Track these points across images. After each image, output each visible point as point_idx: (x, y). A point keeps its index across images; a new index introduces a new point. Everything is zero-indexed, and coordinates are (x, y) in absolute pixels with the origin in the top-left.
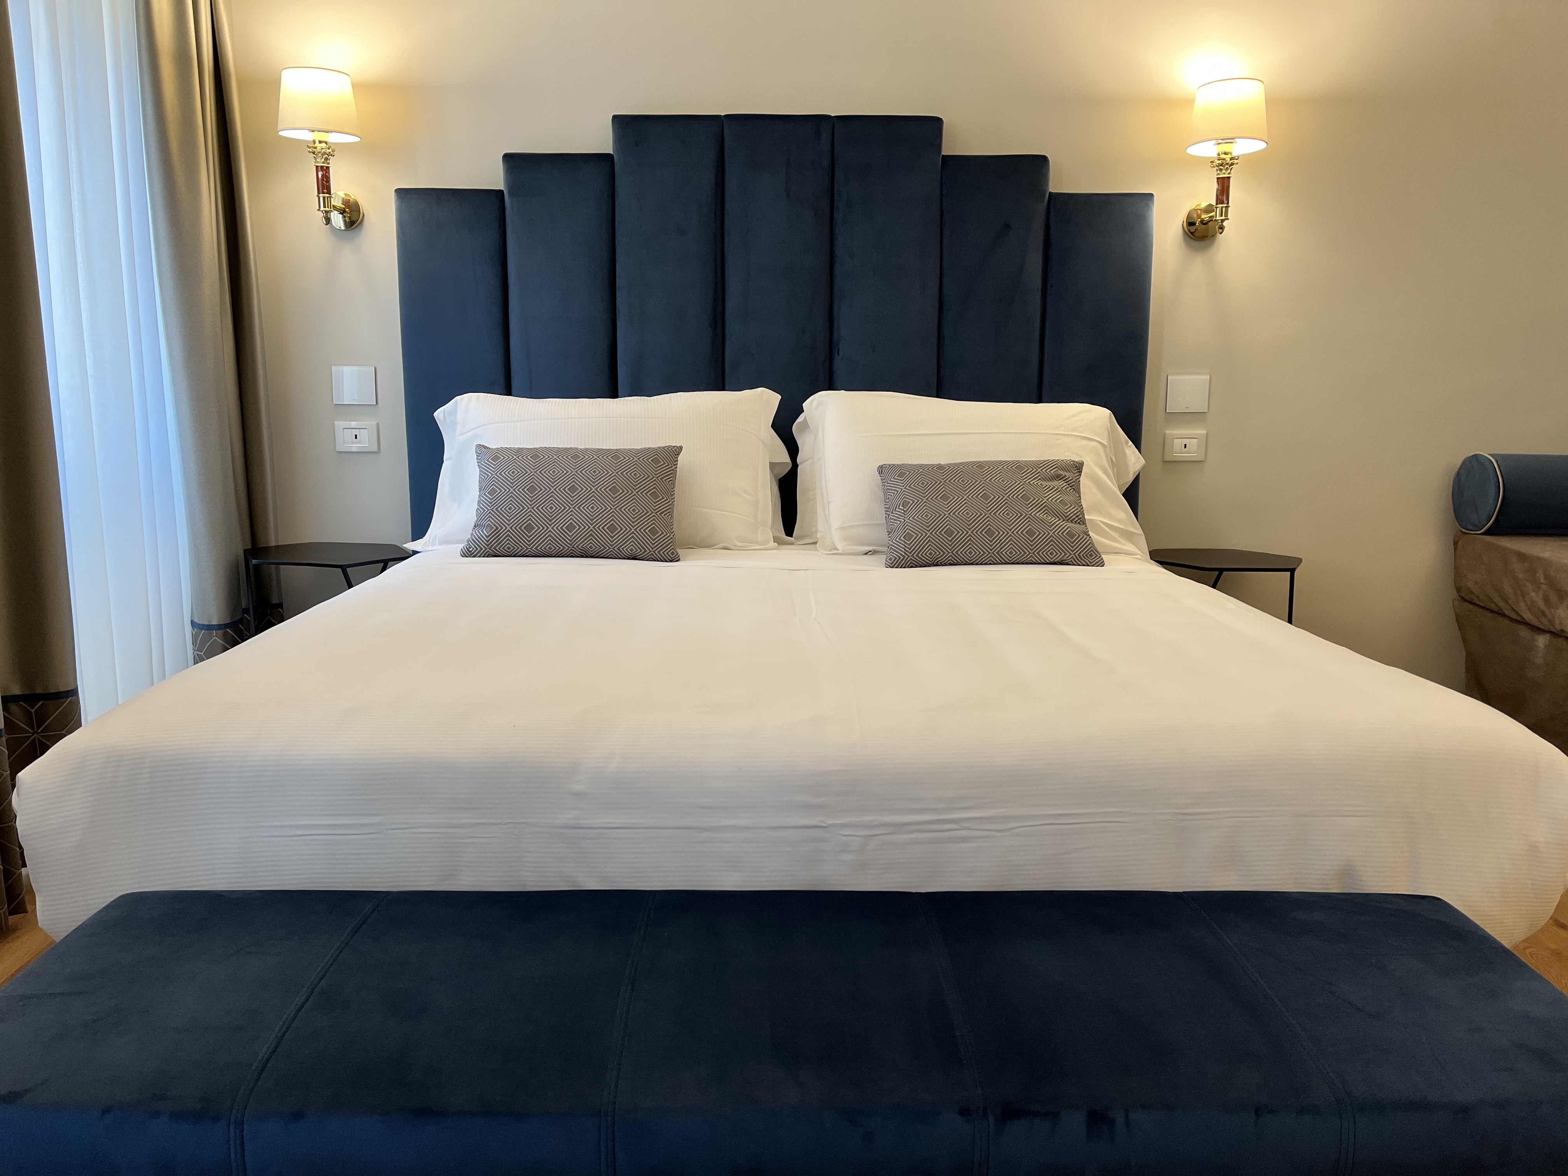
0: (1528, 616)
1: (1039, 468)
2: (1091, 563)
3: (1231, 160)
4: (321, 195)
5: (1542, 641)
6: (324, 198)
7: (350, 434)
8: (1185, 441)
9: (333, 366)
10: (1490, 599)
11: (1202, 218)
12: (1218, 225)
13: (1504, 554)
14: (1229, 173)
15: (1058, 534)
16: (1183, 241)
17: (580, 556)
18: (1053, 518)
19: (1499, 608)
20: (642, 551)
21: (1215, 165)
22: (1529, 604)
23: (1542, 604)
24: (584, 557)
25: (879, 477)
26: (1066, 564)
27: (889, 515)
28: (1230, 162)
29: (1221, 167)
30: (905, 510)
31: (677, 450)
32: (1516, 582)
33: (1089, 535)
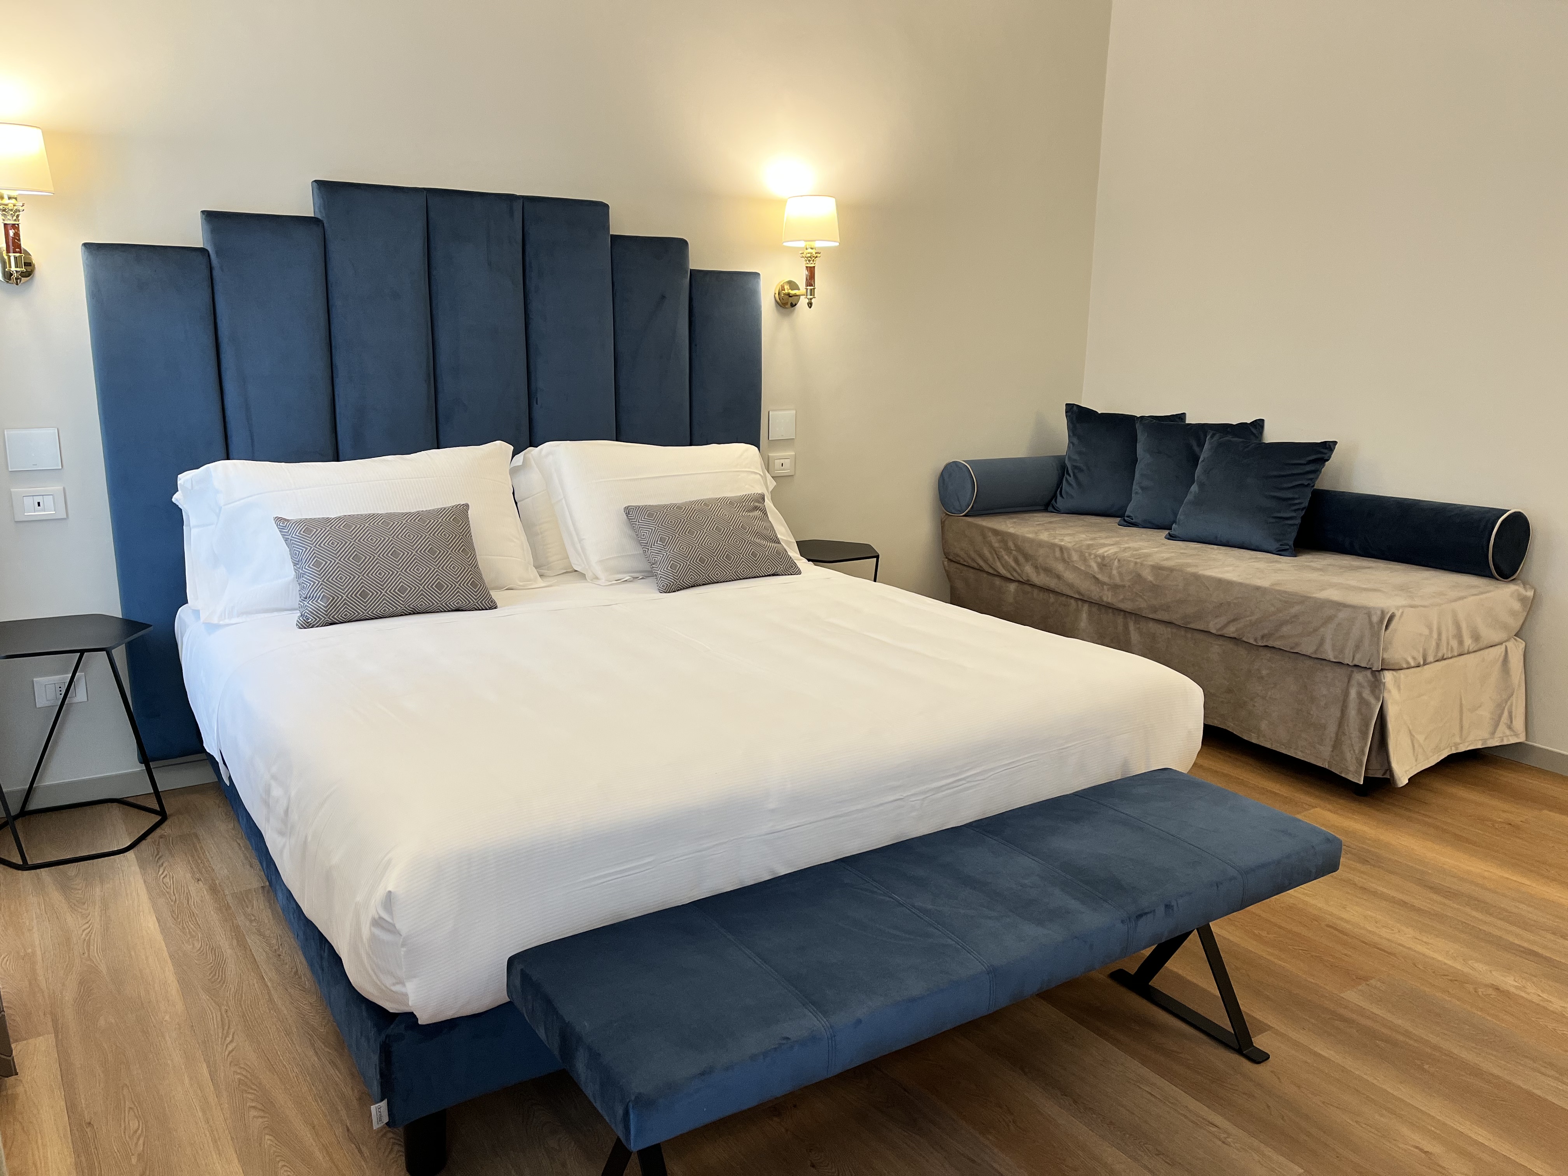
0: (1003, 572)
1: (743, 502)
3: (816, 253)
4: (10, 254)
5: (1012, 587)
6: (15, 258)
7: (29, 502)
8: (782, 461)
9: (5, 430)
10: (973, 560)
11: (786, 291)
12: (807, 301)
13: (982, 530)
14: (815, 264)
15: (771, 553)
16: (775, 308)
17: (410, 614)
18: (764, 542)
19: (980, 566)
20: (466, 602)
21: (804, 255)
22: (1004, 563)
23: (1013, 564)
24: (414, 614)
25: (626, 517)
26: (778, 575)
27: (648, 549)
28: (815, 255)
29: (809, 259)
30: (664, 544)
31: (464, 508)
32: (994, 551)
33: (787, 552)
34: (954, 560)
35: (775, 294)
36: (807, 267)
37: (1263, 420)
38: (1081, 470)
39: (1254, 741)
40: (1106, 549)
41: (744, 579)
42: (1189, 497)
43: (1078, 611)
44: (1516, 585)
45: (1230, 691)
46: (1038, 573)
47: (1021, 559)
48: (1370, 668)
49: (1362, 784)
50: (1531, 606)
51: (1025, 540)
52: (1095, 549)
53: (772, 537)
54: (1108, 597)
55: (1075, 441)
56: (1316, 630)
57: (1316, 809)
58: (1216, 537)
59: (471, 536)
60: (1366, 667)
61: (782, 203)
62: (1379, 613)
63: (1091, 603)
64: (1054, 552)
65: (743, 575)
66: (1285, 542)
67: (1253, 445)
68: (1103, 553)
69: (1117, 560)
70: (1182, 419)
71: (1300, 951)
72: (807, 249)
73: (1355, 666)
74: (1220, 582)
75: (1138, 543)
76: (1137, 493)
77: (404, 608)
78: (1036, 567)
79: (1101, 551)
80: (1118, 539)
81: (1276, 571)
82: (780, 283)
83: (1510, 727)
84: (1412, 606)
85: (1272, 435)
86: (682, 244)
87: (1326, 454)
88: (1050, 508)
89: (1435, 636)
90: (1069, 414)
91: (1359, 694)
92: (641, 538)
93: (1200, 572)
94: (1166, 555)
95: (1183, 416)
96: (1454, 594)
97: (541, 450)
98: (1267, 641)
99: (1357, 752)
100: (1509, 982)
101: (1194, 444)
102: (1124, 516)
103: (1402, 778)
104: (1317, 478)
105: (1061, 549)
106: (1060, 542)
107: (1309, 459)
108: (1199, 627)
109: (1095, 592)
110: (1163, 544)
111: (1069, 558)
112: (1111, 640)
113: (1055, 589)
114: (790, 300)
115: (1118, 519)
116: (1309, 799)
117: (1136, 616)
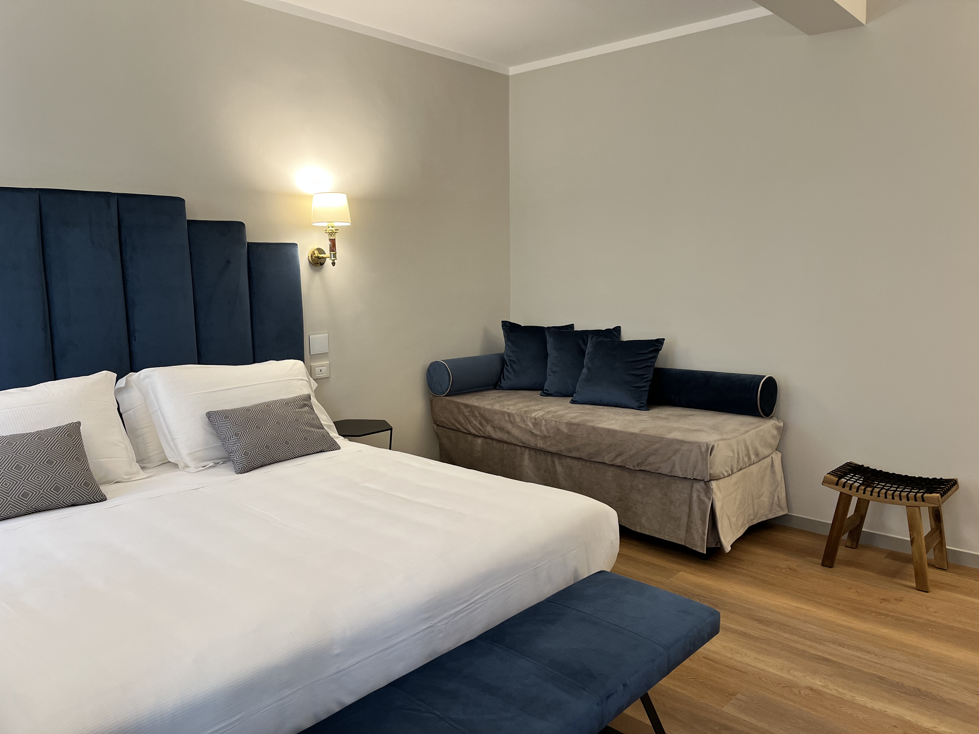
0: (473, 431)
1: (296, 402)
2: (335, 448)
5: (479, 441)
8: (320, 368)
10: (453, 424)
11: (316, 255)
12: (332, 261)
13: (458, 405)
14: (335, 237)
15: (318, 436)
16: (309, 267)
17: (33, 513)
18: (312, 429)
19: (458, 428)
20: (80, 499)
21: (327, 232)
22: (473, 425)
23: (479, 426)
24: (36, 512)
25: (208, 419)
26: (324, 451)
27: (226, 442)
28: (335, 231)
29: (331, 234)
30: (238, 438)
31: (77, 425)
32: (465, 417)
33: (329, 434)
34: (440, 425)
35: (309, 257)
36: (330, 239)
37: (620, 327)
38: (515, 362)
39: (638, 531)
40: (536, 413)
42: (582, 377)
43: (522, 454)
44: (774, 420)
45: (620, 500)
46: (495, 431)
47: (484, 423)
48: (703, 480)
49: (705, 553)
50: (782, 431)
51: (486, 410)
52: (530, 414)
53: (318, 424)
54: (540, 444)
55: (509, 344)
56: (669, 458)
57: (681, 573)
58: (601, 400)
59: (83, 446)
60: (701, 480)
61: (311, 197)
62: (705, 445)
63: (530, 448)
64: (504, 417)
65: (298, 454)
66: (643, 402)
67: (616, 342)
68: (535, 416)
69: (544, 420)
70: (572, 328)
71: (692, 680)
72: (329, 227)
73: (694, 479)
74: (608, 430)
75: (555, 408)
76: (550, 375)
77: (28, 509)
78: (494, 427)
79: (533, 415)
80: (542, 406)
81: (641, 421)
82: (312, 249)
83: (779, 506)
84: (722, 440)
85: (627, 335)
86: (240, 226)
87: (659, 346)
88: (498, 387)
89: (736, 456)
90: (504, 327)
91: (698, 496)
92: (220, 434)
93: (596, 425)
94: (573, 415)
95: (572, 325)
96: (743, 429)
97: (140, 375)
98: (641, 467)
99: (701, 533)
100: (817, 683)
101: (581, 342)
102: (543, 390)
103: (728, 549)
104: (655, 361)
105: (509, 414)
106: (507, 410)
107: (650, 349)
108: (598, 460)
109: (532, 442)
110: (570, 407)
111: (514, 420)
112: (545, 471)
113: (507, 440)
114: (319, 261)
115: (540, 392)
116: (676, 566)
117: (559, 455)
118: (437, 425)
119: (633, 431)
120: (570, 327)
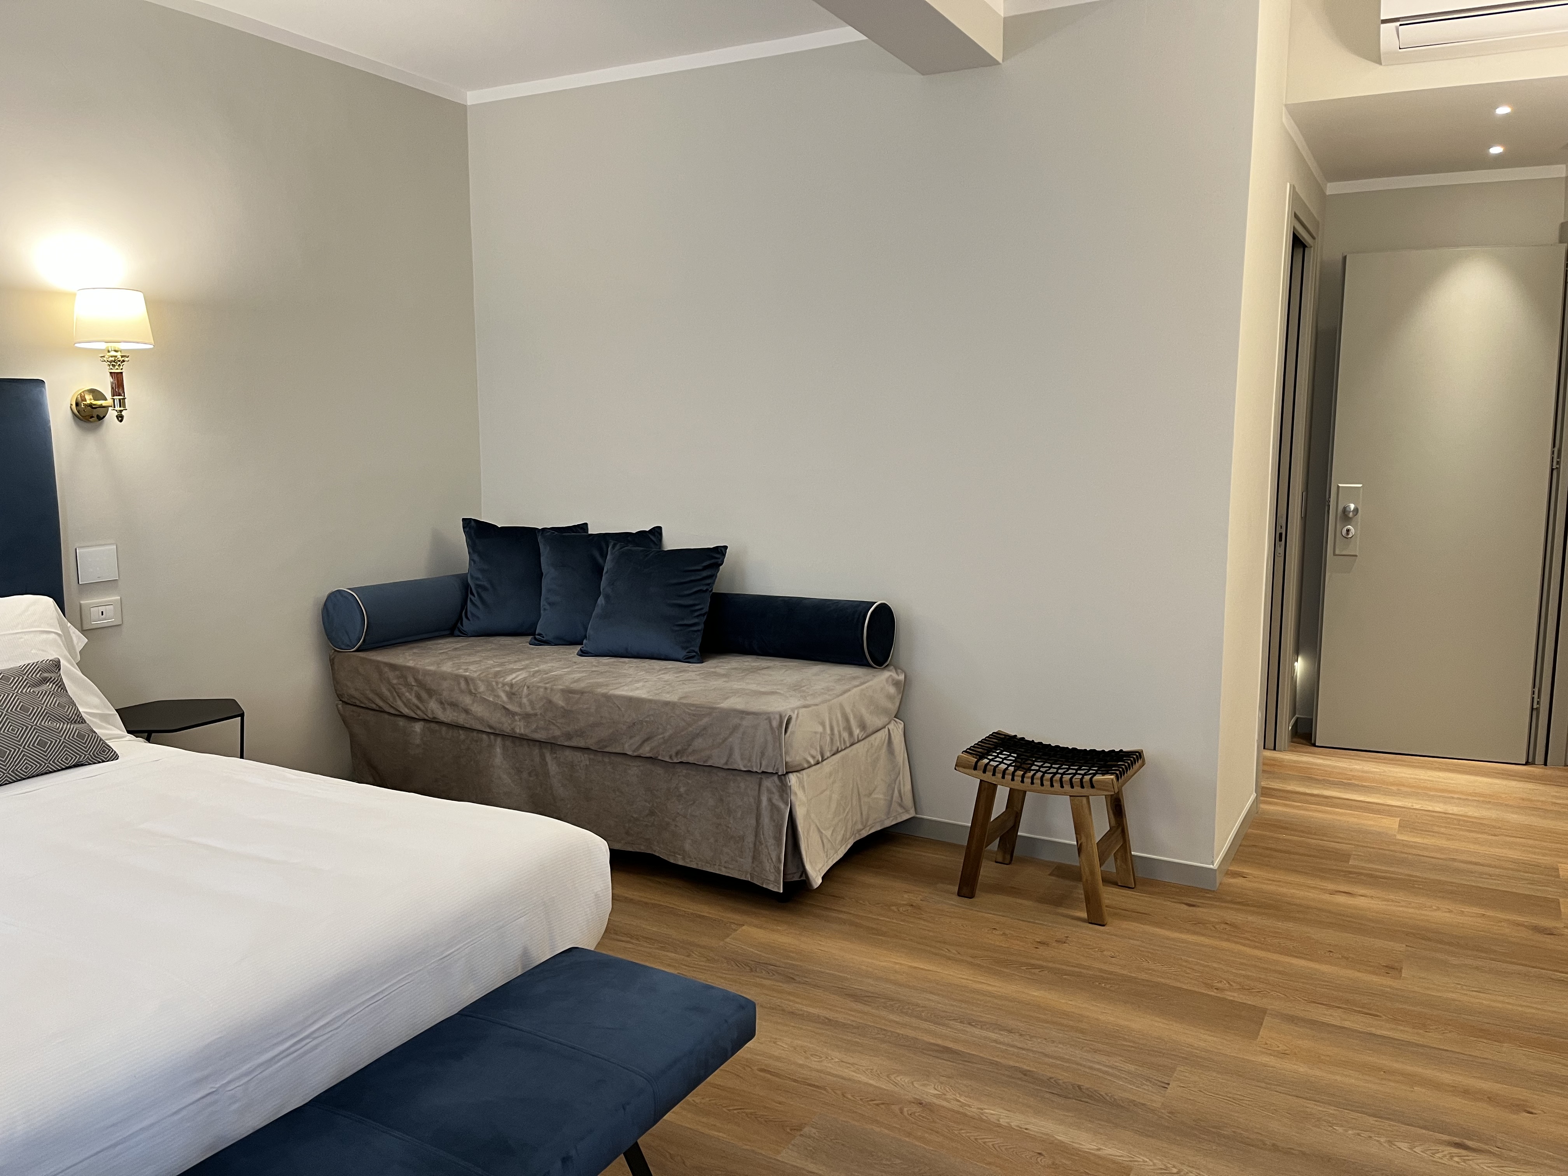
0: (406, 711)
1: (25, 674)
2: (106, 759)
3: (122, 356)
5: (418, 727)
8: (101, 609)
10: (370, 700)
11: (88, 402)
12: (117, 414)
13: (377, 665)
14: (122, 369)
15: (69, 737)
16: (73, 423)
18: (59, 724)
19: (380, 707)
21: (105, 359)
22: (405, 701)
23: (415, 701)
26: (82, 765)
28: (121, 359)
29: (113, 363)
32: (392, 688)
33: (95, 732)
34: (349, 702)
35: (71, 404)
36: (111, 373)
37: (660, 528)
38: (485, 589)
39: (681, 863)
40: (514, 675)
41: (29, 778)
42: (597, 611)
43: (491, 746)
44: (889, 671)
46: (444, 709)
47: (424, 695)
48: (777, 773)
49: (782, 891)
50: (904, 688)
51: (427, 673)
52: (503, 677)
53: (70, 715)
54: (520, 728)
55: (476, 558)
56: (725, 740)
57: (744, 928)
58: (627, 649)
60: (772, 773)
61: (74, 295)
62: (778, 717)
63: (504, 736)
64: (459, 684)
65: (25, 773)
66: (692, 648)
67: (653, 553)
68: (511, 680)
69: (526, 687)
70: (584, 529)
71: (735, 1112)
72: (109, 352)
73: (763, 772)
74: (630, 699)
75: (549, 665)
76: (545, 610)
78: (441, 703)
79: (509, 679)
80: (528, 662)
81: (684, 682)
82: (81, 390)
83: (901, 806)
84: (805, 707)
85: (670, 542)
87: (719, 558)
88: (457, 632)
89: (828, 731)
90: (467, 529)
91: (770, 800)
93: (611, 692)
94: (577, 676)
95: (585, 525)
96: (839, 688)
98: (681, 758)
99: (774, 860)
101: (597, 554)
102: (535, 635)
103: (817, 880)
104: (714, 583)
105: (467, 680)
106: (465, 672)
107: (705, 564)
108: (614, 751)
109: (506, 724)
110: (575, 663)
111: (476, 690)
112: (530, 774)
113: (465, 724)
114: (95, 412)
115: (529, 638)
116: (737, 917)
117: (552, 745)
118: (343, 701)
119: (668, 700)
120: (582, 528)
